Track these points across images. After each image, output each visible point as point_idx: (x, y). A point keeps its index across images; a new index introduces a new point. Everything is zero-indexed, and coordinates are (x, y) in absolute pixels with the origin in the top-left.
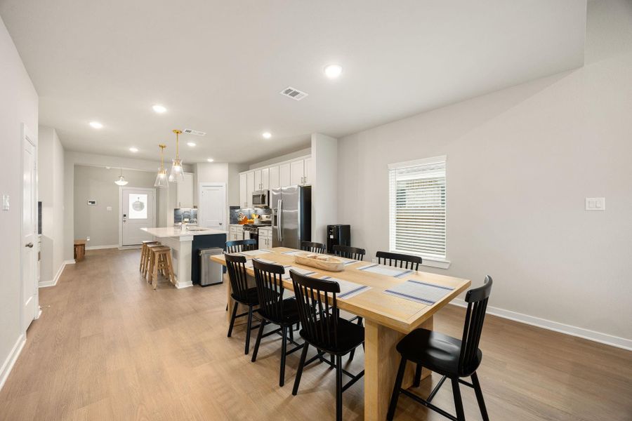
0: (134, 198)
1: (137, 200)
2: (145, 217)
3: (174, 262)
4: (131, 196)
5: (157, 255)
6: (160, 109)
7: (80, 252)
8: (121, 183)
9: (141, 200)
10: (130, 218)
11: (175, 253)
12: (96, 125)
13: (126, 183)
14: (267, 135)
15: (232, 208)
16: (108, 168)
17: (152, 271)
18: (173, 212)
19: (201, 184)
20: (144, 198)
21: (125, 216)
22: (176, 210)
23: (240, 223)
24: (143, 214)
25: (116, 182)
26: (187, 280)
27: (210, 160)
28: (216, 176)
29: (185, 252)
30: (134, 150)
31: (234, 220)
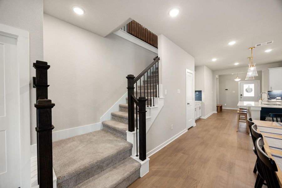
1: (248, 87)
2: (253, 96)
4: (245, 85)
6: (232, 43)
7: (220, 109)
8: (237, 80)
9: (250, 87)
10: (244, 96)
13: (240, 79)
16: (232, 74)
20: (252, 86)
21: (241, 95)
22: (269, 92)
24: (252, 94)
25: (235, 80)
30: (236, 64)
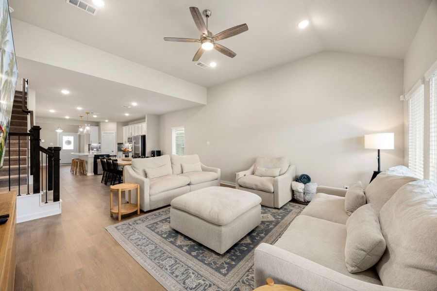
0: (65, 138)
1: (67, 139)
3: (86, 166)
5: (79, 163)
6: (79, 108)
8: (59, 131)
9: (70, 140)
10: (63, 149)
11: (87, 162)
12: (52, 111)
13: (62, 131)
14: (127, 115)
15: (119, 144)
17: (76, 170)
18: (88, 146)
19: (102, 132)
22: (89, 145)
23: (122, 151)
24: (71, 147)
25: (56, 131)
26: (91, 172)
27: (107, 121)
28: (110, 128)
29: (91, 161)
30: (67, 117)
31: (119, 150)
